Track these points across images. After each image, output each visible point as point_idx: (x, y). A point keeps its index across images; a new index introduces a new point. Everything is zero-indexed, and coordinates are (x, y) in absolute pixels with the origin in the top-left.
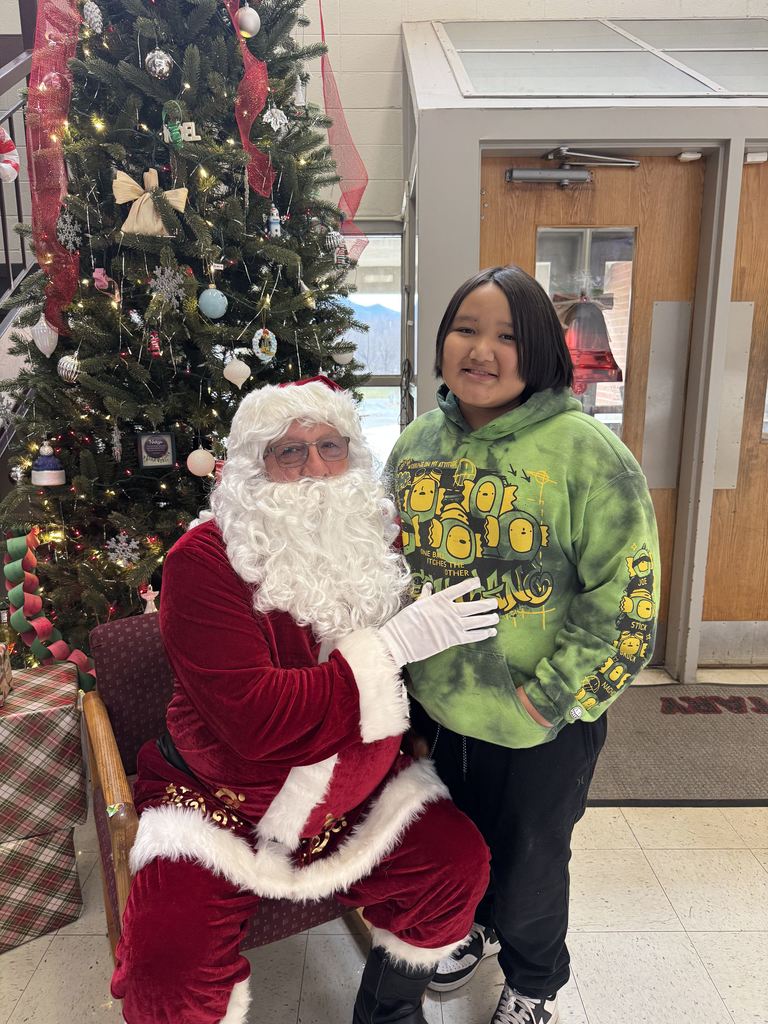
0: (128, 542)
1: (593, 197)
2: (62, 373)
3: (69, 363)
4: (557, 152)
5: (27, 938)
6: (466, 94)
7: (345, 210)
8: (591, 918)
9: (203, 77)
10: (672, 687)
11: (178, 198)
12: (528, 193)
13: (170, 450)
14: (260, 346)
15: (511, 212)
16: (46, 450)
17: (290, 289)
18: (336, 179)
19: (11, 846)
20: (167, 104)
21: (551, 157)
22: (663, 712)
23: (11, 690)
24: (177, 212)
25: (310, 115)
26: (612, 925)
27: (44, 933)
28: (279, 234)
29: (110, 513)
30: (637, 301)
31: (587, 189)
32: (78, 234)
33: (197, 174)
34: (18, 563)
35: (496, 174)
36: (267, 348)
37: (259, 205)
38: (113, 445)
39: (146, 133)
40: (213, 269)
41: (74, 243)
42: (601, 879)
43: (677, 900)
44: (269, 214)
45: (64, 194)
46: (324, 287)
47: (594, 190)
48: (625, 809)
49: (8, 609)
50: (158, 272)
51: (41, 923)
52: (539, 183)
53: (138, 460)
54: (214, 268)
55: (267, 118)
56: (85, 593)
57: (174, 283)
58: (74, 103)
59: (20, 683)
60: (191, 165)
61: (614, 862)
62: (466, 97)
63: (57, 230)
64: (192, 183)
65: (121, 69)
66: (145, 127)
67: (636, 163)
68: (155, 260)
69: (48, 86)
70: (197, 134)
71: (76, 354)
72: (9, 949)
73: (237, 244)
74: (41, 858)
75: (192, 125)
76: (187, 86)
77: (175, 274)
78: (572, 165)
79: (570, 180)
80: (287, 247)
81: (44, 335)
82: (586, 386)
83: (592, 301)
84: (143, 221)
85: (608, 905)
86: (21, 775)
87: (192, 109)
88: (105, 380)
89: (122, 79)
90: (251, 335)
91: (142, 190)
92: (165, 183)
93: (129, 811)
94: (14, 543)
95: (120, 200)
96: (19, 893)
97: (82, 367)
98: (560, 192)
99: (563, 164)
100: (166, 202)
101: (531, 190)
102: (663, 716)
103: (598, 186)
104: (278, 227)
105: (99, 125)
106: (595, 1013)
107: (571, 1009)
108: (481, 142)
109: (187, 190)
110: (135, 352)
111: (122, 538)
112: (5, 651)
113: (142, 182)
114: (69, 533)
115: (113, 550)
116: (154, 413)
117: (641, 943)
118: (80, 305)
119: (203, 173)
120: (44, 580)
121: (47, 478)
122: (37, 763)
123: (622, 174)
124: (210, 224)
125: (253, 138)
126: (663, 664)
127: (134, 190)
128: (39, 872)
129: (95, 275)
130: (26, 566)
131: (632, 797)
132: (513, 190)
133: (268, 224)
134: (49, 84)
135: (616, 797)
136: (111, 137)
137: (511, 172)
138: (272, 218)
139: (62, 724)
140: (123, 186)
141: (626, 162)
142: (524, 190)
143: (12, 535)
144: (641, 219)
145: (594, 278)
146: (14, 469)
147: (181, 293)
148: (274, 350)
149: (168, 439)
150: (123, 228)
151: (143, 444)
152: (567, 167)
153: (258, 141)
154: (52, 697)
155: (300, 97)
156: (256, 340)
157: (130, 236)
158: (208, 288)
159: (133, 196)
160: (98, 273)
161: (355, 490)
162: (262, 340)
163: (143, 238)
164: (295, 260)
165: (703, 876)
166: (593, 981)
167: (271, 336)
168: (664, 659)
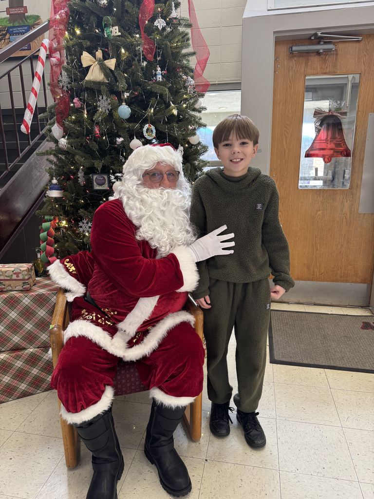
0: (87, 223)
1: (336, 59)
2: (60, 146)
3: (63, 142)
4: (316, 34)
5: (39, 391)
6: (270, 9)
7: (199, 69)
8: (294, 415)
9: (123, 5)
10: (371, 317)
11: (111, 63)
12: (301, 58)
13: (107, 182)
14: (147, 132)
15: (292, 68)
16: (55, 181)
17: (163, 106)
18: (194, 54)
19: (31, 350)
20: (105, 18)
21: (313, 38)
22: (362, 328)
23: (35, 284)
24: (111, 70)
25: (181, 22)
26: (304, 420)
27: (46, 390)
28: (161, 80)
29: (79, 210)
30: (359, 113)
31: (333, 54)
32: (69, 83)
33: (121, 51)
34: (45, 233)
35: (284, 50)
36: (151, 134)
37: (151, 66)
38: (79, 178)
39: (97, 33)
40: (126, 97)
41: (67, 87)
42: (304, 399)
43: (342, 413)
44: (156, 70)
45: (65, 64)
46: (184, 106)
47: (337, 55)
48: (326, 370)
49: (40, 252)
50: (100, 98)
51: (45, 386)
52: (307, 53)
53: (92, 187)
54: (126, 95)
55: (156, 24)
56: (67, 244)
57: (106, 103)
58: (70, 23)
59: (39, 282)
60: (118, 48)
61: (314, 392)
62: (268, 10)
63: (59, 81)
64: (118, 56)
65: (87, 4)
66: (97, 31)
67: (361, 38)
68: (100, 93)
69: (60, 17)
70: (119, 32)
71: (66, 137)
72: (31, 395)
73: (140, 85)
74: (44, 357)
75: (117, 27)
76: (115, 9)
77: (107, 99)
78: (324, 42)
79: (323, 50)
80: (161, 85)
81: (56, 130)
82: (331, 159)
83: (335, 114)
84: (95, 75)
85: (305, 410)
86: (35, 320)
87: (120, 21)
88: (79, 149)
89: (89, 9)
90: (142, 127)
91: (95, 60)
92: (106, 56)
93: (59, 328)
94: (45, 225)
95: (85, 65)
96: (35, 371)
97: (68, 143)
98: (318, 56)
99: (320, 42)
100: (105, 65)
101: (303, 56)
102: (361, 330)
103: (339, 52)
104: (160, 76)
105: (78, 32)
106: (283, 456)
107: (272, 452)
108: (275, 32)
109: (115, 59)
110: (92, 137)
111: (85, 221)
112: (32, 267)
113: (95, 57)
114: (69, 222)
115: (81, 227)
116: (99, 164)
117: (317, 429)
118: (73, 117)
119: (123, 51)
120: (57, 241)
121: (55, 194)
122: (42, 315)
123: (354, 45)
124: (126, 75)
125: (150, 34)
126: (369, 307)
127: (91, 60)
128: (44, 363)
129: (74, 101)
130: (48, 235)
131: (332, 365)
132: (293, 57)
133: (156, 75)
134: (61, 16)
135: (324, 364)
136: (83, 37)
137: (292, 48)
138: (157, 72)
139: (53, 299)
140: (86, 58)
141: (355, 38)
142: (299, 57)
143: (45, 221)
144: (363, 68)
145: (337, 102)
146: (47, 192)
147: (109, 107)
148: (154, 135)
149: (106, 177)
150: (86, 78)
151: (94, 179)
152: (322, 43)
153: (152, 35)
154: (50, 288)
155: (174, 14)
156: (145, 129)
157: (90, 82)
158: (121, 104)
159: (91, 63)
160: (76, 100)
161: (181, 196)
162: (147, 130)
163: (95, 83)
164: (165, 91)
165: (360, 404)
166: (286, 442)
167: (153, 127)
168: (369, 304)
